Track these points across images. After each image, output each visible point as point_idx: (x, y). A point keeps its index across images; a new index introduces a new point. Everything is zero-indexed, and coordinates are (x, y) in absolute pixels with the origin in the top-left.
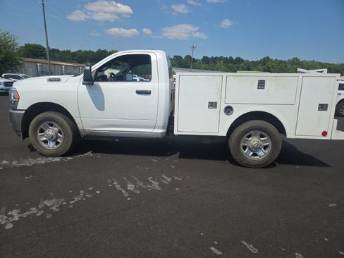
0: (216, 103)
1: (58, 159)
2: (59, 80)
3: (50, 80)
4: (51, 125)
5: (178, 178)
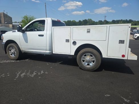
0: (69, 40)
4: (13, 48)
5: (46, 73)
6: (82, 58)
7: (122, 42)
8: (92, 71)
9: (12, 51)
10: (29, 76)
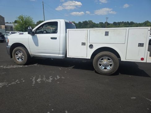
0: (85, 43)
1: (21, 66)
2: (23, 34)
3: (20, 34)
4: (20, 52)
5: (63, 78)
6: (99, 61)
7: (141, 45)
8: (109, 75)
9: (19, 55)
10: (46, 81)
